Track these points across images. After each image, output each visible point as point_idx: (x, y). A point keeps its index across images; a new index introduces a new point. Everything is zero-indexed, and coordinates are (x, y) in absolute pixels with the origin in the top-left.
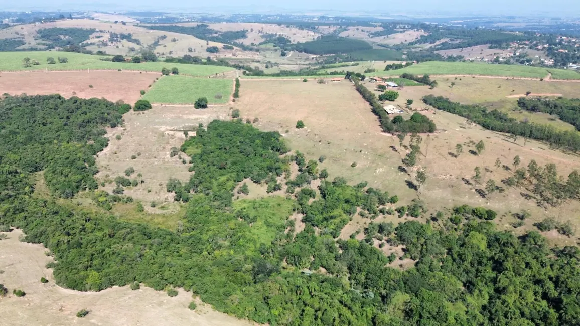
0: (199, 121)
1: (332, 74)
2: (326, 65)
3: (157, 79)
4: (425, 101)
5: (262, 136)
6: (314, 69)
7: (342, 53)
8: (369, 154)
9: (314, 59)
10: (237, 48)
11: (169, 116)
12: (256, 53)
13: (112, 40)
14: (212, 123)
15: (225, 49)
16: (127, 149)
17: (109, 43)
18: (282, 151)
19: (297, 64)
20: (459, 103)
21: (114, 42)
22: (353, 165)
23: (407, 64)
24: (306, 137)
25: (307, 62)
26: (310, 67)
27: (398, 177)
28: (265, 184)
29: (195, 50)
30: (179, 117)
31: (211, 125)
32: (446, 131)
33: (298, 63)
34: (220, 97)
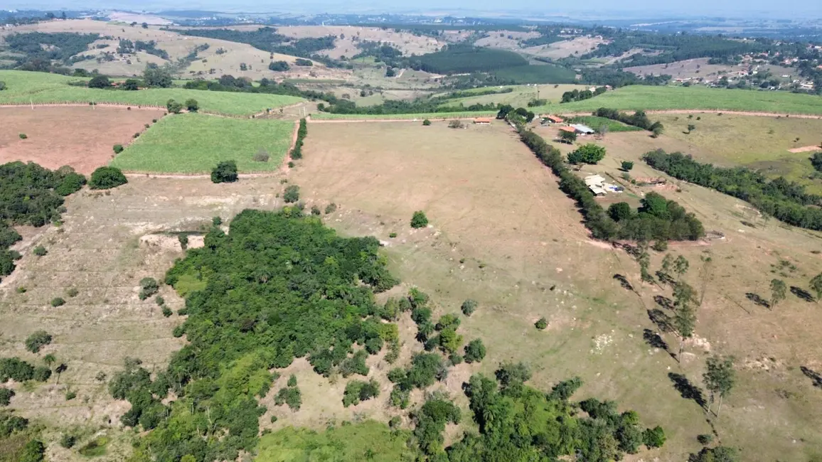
0: (216, 209)
1: (473, 108)
2: (458, 91)
3: (155, 121)
4: (650, 161)
5: (338, 246)
6: (439, 98)
7: (482, 71)
8: (570, 294)
9: (439, 81)
10: (319, 64)
11: (157, 201)
12: (348, 71)
13: (121, 52)
14: (239, 216)
15: (299, 65)
16: (50, 279)
17: (116, 56)
18: (381, 284)
19: (411, 89)
20: (711, 165)
21: (125, 55)
22: (540, 325)
23: (596, 90)
24: (432, 249)
25: (427, 86)
26: (432, 94)
27: (648, 359)
28: (340, 376)
29: (250, 67)
30: (177, 202)
31: (236, 222)
32: (720, 235)
33: (414, 86)
34: (264, 159)
